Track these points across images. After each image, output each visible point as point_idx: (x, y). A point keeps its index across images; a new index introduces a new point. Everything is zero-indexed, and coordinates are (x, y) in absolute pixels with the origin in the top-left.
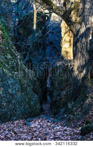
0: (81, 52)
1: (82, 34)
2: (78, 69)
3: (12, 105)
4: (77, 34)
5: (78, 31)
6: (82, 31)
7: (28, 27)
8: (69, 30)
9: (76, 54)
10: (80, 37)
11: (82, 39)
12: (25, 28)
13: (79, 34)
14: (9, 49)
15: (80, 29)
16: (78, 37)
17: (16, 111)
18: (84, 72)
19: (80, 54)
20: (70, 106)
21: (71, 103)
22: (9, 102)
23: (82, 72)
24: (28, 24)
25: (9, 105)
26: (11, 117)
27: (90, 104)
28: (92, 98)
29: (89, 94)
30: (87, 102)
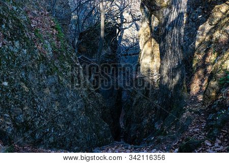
0: (171, 49)
1: (172, 22)
2: (168, 74)
3: (72, 129)
4: (165, 23)
6: (172, 17)
9: (165, 51)
10: (169, 26)
11: (173, 29)
13: (169, 22)
15: (169, 14)
16: (167, 26)
17: (78, 138)
18: (178, 77)
19: (170, 52)
20: (157, 127)
21: (159, 124)
22: (68, 123)
23: (173, 77)
25: (68, 128)
26: (71, 145)
27: (189, 119)
28: (191, 111)
29: (186, 106)
30: (184, 116)
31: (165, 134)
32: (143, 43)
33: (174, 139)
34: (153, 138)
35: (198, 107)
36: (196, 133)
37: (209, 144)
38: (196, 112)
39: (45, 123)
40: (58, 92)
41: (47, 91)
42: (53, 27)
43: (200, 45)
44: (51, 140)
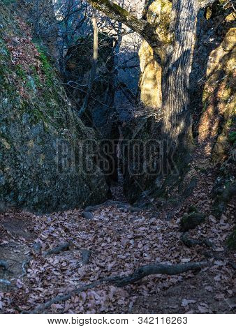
0: (175, 92)
1: (177, 61)
2: (170, 121)
3: (60, 184)
4: (168, 61)
5: (169, 57)
6: (176, 56)
7: (83, 59)
8: (152, 60)
9: (168, 95)
10: (173, 65)
11: (177, 69)
12: (78, 61)
13: (172, 62)
14: (54, 91)
15: (172, 52)
16: (170, 66)
17: (66, 194)
18: (182, 124)
19: (174, 96)
20: (158, 183)
21: (161, 179)
22: (55, 178)
23: (177, 125)
24: (83, 53)
25: (55, 184)
26: (59, 204)
27: (194, 180)
28: (196, 169)
29: (191, 162)
30: (189, 175)
31: (166, 197)
32: (144, 64)
33: (176, 205)
34: (152, 200)
35: (205, 164)
36: (202, 199)
37: (214, 220)
38: (203, 171)
39: (29, 182)
40: (43, 143)
41: (31, 143)
42: (36, 57)
43: (212, 74)
44: (36, 200)
